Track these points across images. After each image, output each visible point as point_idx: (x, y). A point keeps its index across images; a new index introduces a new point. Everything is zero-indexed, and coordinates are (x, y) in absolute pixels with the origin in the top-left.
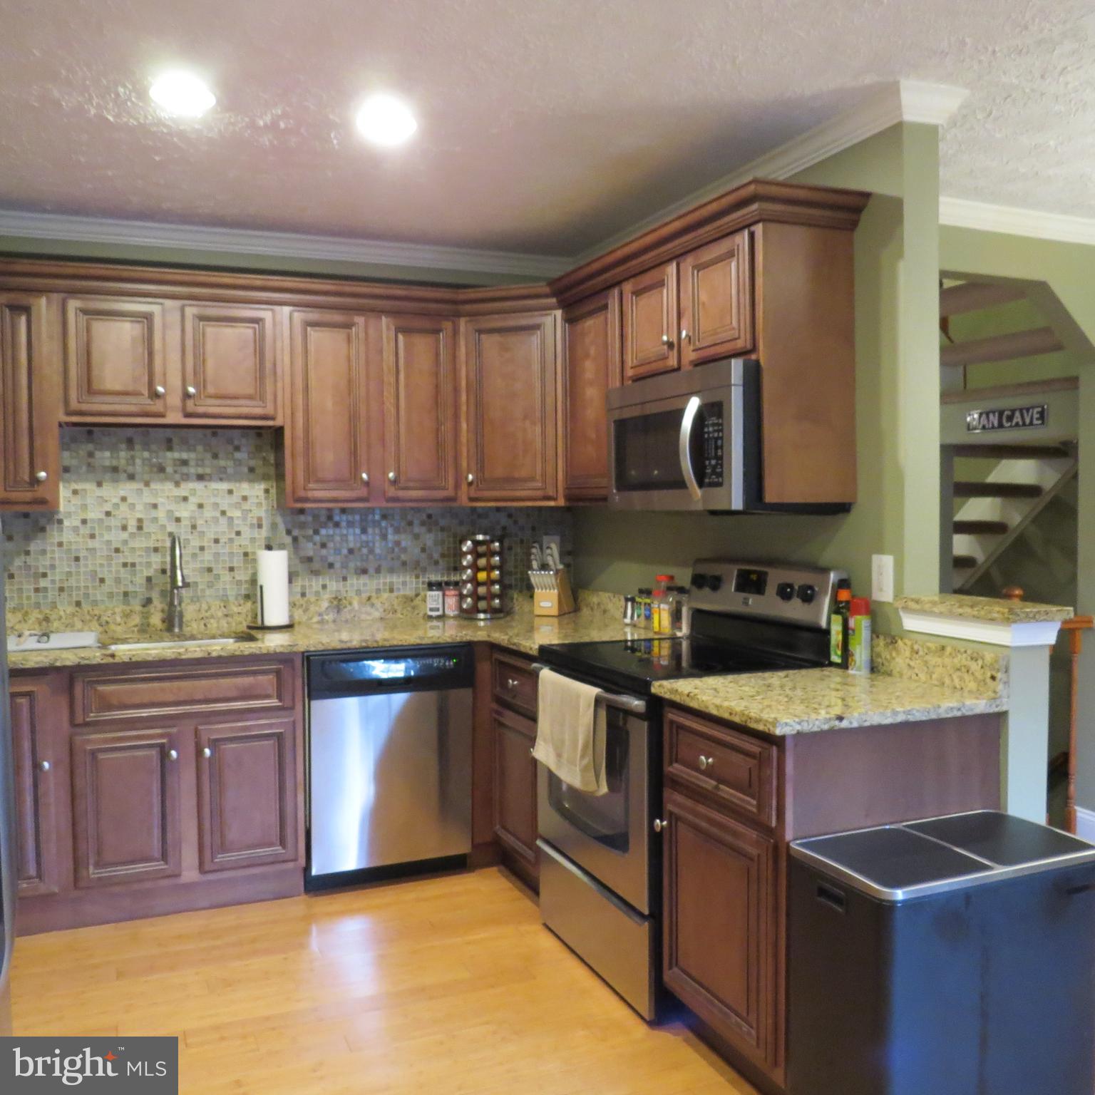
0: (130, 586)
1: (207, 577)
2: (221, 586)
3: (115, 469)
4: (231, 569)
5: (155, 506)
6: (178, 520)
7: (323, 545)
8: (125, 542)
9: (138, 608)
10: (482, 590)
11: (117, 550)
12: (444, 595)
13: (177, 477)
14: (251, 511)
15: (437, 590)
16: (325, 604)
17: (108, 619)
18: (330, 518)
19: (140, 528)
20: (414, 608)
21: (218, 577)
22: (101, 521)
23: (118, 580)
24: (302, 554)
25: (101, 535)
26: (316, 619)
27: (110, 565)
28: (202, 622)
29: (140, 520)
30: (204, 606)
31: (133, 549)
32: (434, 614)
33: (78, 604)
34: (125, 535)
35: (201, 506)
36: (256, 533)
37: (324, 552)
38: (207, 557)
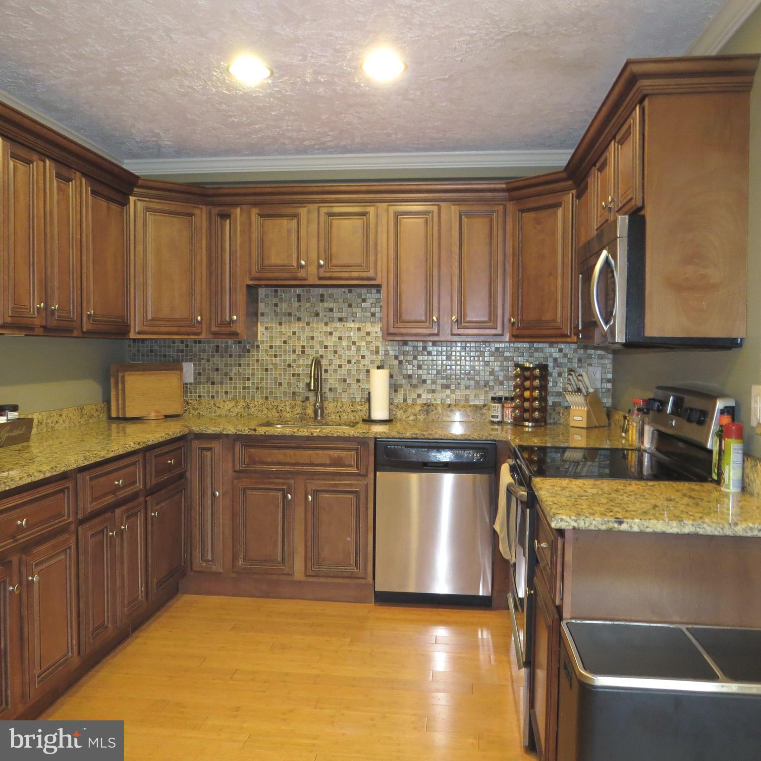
0: (296, 389)
1: (343, 385)
2: (351, 391)
3: (290, 314)
4: (358, 381)
5: (312, 338)
6: (326, 347)
7: (420, 367)
8: (294, 361)
9: (299, 403)
10: (527, 405)
11: (289, 366)
12: (503, 407)
13: (325, 319)
14: (371, 342)
15: (499, 403)
16: (418, 408)
17: (282, 409)
18: (425, 348)
19: (303, 352)
20: (482, 414)
21: (349, 385)
22: (280, 346)
23: (289, 384)
24: (405, 372)
25: (281, 356)
26: (411, 418)
27: (285, 375)
28: (338, 415)
29: (303, 347)
30: (340, 404)
31: (299, 366)
32: (495, 420)
33: (267, 398)
34: (294, 356)
35: (340, 338)
36: (374, 357)
37: (420, 372)
38: (343, 371)
